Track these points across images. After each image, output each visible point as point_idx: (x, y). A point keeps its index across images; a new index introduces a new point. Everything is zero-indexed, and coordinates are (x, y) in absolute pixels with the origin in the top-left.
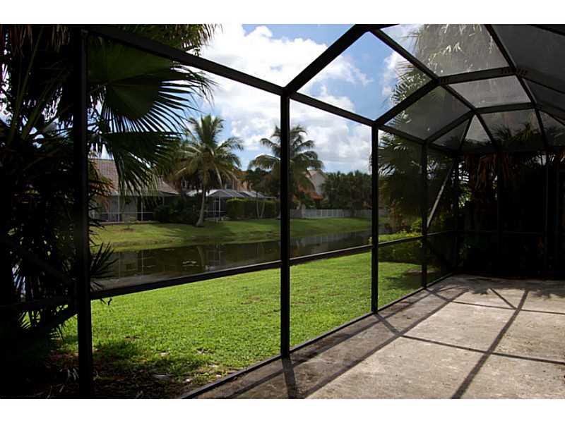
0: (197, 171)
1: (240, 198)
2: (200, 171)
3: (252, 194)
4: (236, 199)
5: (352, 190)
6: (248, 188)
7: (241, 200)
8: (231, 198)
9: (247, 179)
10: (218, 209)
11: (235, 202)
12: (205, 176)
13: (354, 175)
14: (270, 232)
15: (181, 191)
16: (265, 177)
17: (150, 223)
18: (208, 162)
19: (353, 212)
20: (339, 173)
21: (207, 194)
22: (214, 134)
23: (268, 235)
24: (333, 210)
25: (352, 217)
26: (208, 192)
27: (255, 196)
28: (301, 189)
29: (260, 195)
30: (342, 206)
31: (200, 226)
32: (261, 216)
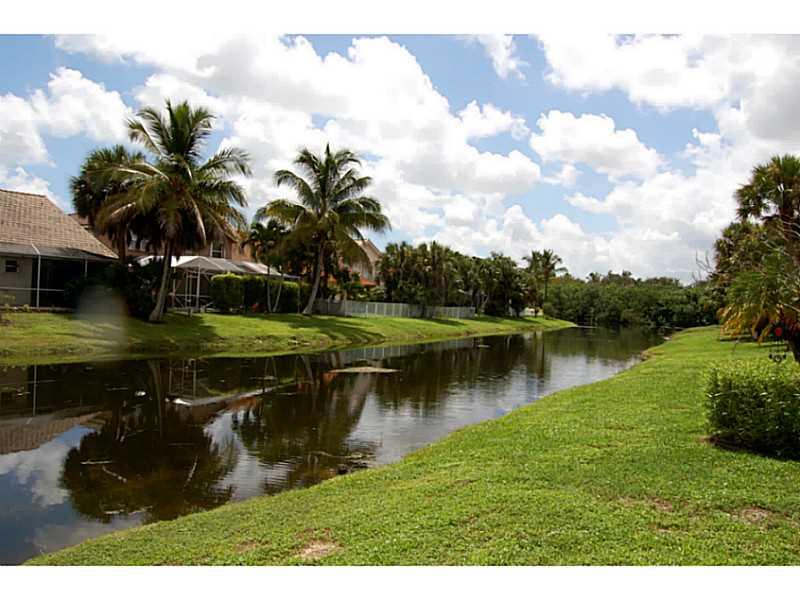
0: (155, 209)
1: (236, 273)
2: (161, 210)
3: (260, 268)
4: (229, 274)
5: (425, 273)
6: (253, 255)
7: (238, 277)
8: (220, 272)
9: (251, 242)
10: (195, 293)
11: (228, 280)
12: (172, 218)
13: (429, 249)
14: (294, 338)
15: (122, 253)
16: (285, 238)
17: (54, 312)
18: (178, 193)
19: (424, 309)
20: (404, 244)
21: (174, 263)
22: (193, 140)
23: (289, 344)
24: (394, 304)
25: (422, 317)
26: (178, 259)
27: (266, 272)
28: (342, 265)
29: (273, 271)
30: (409, 299)
31: (157, 322)
32: (275, 309)
